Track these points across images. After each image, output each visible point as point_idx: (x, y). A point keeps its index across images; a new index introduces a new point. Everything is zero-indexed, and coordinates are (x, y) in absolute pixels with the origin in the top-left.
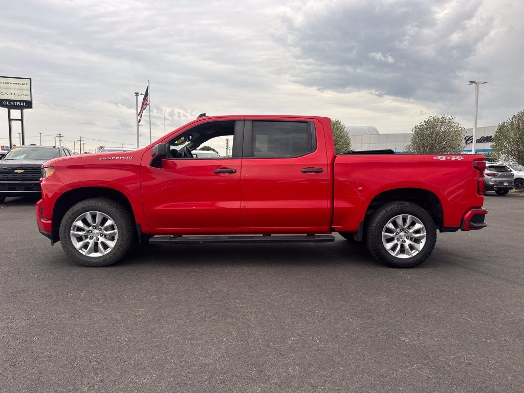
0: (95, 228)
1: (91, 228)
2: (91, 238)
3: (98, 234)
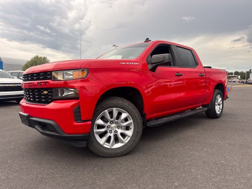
0: (112, 122)
1: (109, 124)
2: (111, 132)
3: (115, 127)
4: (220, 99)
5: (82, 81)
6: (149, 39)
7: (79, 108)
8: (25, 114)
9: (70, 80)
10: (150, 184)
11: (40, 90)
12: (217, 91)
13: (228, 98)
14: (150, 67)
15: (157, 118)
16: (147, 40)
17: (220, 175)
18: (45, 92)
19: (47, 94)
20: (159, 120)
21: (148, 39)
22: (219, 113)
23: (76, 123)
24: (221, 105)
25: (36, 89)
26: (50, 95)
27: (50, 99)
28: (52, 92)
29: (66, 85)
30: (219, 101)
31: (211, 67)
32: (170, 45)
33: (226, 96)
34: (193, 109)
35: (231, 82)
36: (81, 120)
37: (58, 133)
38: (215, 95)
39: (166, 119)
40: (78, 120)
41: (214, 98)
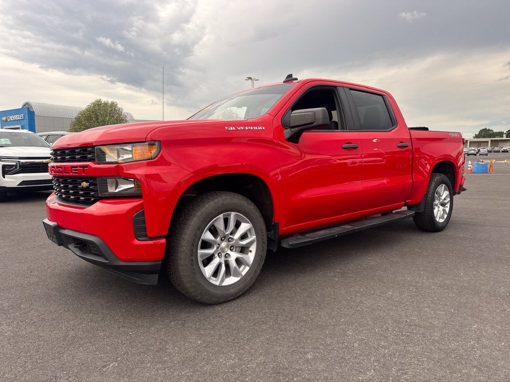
4: (445, 194)
5: (149, 164)
6: (294, 77)
7: (143, 214)
8: (52, 224)
9: (126, 161)
10: (261, 354)
11: (76, 180)
12: (438, 177)
13: (464, 190)
14: (287, 133)
15: (303, 232)
16: (290, 79)
17: (397, 344)
18: (85, 184)
19: (87, 188)
20: (308, 235)
21: (290, 76)
22: (442, 221)
23: (137, 242)
24: (448, 205)
25: (70, 177)
26: (92, 191)
27: (93, 196)
28: (95, 185)
29: (118, 172)
30: (443, 197)
31: (426, 129)
32: (336, 87)
33: (461, 186)
34: (385, 213)
35: (498, 152)
36: (147, 236)
37: (106, 260)
38: (433, 185)
39: (322, 233)
40: (141, 236)
41: (431, 191)
